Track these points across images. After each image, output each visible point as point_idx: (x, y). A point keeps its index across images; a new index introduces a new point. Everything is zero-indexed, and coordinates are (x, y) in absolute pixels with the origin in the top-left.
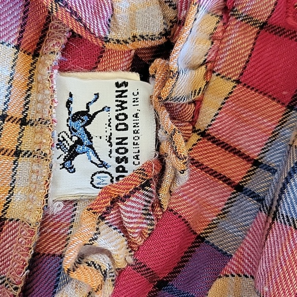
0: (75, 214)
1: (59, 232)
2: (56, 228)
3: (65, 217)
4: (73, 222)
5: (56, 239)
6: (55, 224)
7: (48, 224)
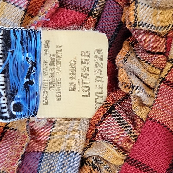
0: (54, 127)
1: (42, 139)
2: (40, 136)
3: (46, 129)
4: (52, 132)
5: (40, 143)
6: (40, 134)
7: (36, 133)
